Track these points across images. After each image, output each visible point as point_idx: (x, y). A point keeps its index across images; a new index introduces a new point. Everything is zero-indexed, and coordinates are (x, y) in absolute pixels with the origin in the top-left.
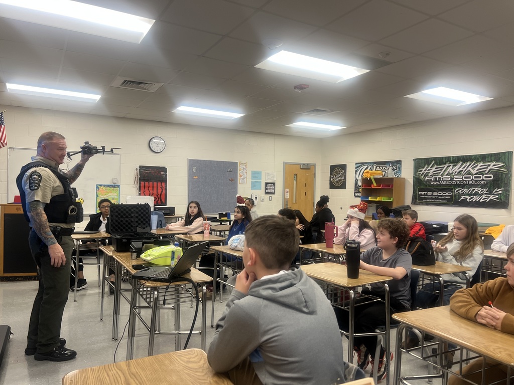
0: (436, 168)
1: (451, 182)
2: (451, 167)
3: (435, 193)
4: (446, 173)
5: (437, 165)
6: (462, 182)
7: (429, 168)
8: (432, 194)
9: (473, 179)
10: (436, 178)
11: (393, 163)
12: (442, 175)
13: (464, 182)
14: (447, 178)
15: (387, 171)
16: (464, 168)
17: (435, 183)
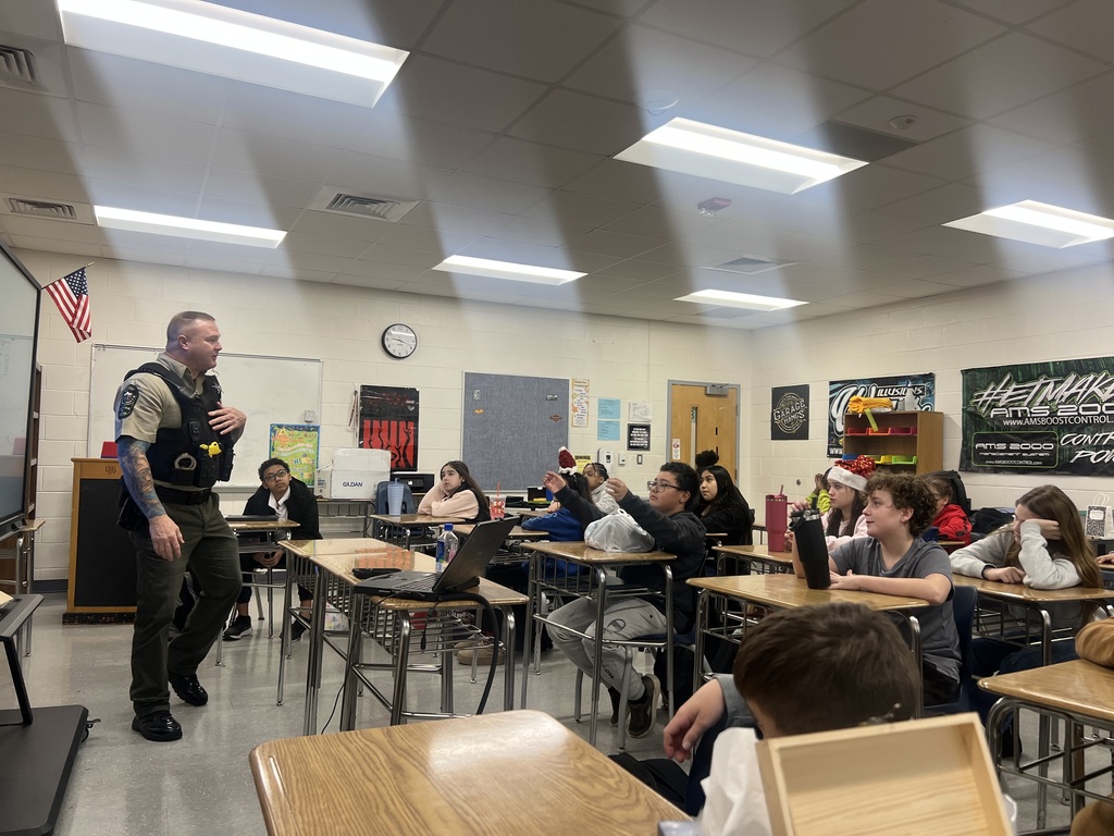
0: (1015, 390)
1: (1052, 421)
2: (1051, 386)
3: (1013, 446)
4: (1040, 399)
5: (1018, 383)
6: (1077, 420)
7: (998, 390)
8: (1008, 447)
9: (1102, 413)
10: (1015, 412)
11: (915, 379)
12: (1030, 405)
13: (1082, 420)
14: (1041, 411)
15: (901, 399)
16: (1081, 387)
17: (1013, 423)
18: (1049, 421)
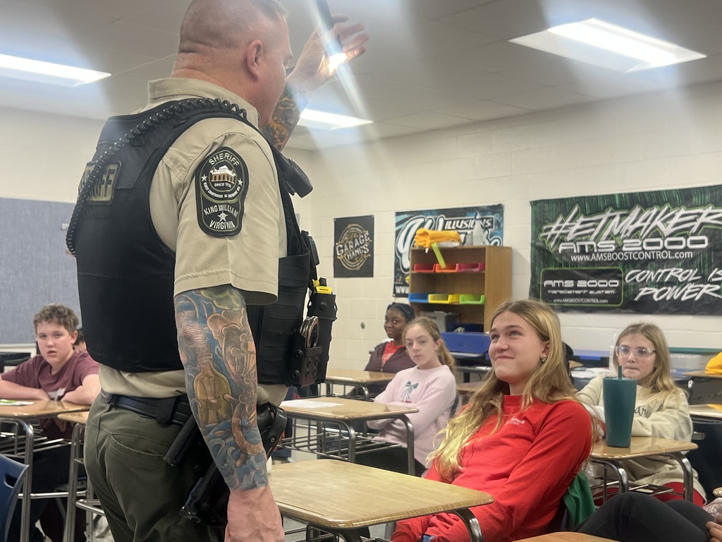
0: (583, 223)
1: (618, 256)
2: (617, 219)
3: (581, 284)
4: (606, 233)
5: (586, 215)
6: (641, 256)
7: (567, 223)
8: (576, 284)
9: (664, 248)
10: (583, 247)
11: (483, 211)
12: (597, 239)
13: (646, 255)
14: (607, 245)
15: (469, 232)
16: (645, 221)
17: (580, 258)
18: (615, 256)
